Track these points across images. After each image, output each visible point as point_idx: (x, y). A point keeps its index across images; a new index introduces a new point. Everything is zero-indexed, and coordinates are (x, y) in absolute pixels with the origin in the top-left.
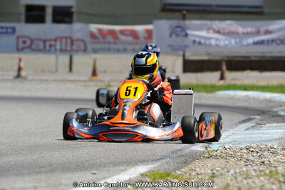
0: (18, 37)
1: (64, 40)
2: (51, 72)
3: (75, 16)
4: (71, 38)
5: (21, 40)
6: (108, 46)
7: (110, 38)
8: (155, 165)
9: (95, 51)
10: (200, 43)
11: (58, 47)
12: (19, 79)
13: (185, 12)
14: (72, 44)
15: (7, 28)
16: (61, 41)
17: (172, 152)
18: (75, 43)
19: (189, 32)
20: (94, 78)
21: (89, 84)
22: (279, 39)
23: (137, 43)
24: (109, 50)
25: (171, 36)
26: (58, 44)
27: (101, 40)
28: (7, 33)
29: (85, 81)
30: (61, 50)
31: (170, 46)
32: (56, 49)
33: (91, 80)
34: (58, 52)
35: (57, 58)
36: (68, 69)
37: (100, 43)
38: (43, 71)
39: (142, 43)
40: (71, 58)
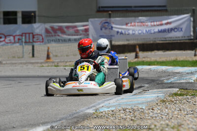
2: (19, 58)
4: (32, 33)
6: (58, 37)
7: (59, 32)
9: (49, 41)
10: (121, 33)
11: (24, 40)
13: (110, 12)
16: (26, 36)
17: (70, 115)
18: (35, 36)
19: (114, 26)
20: (48, 60)
21: (44, 65)
22: (176, 28)
23: (77, 35)
24: (58, 41)
25: (101, 29)
27: (53, 34)
29: (41, 63)
30: (26, 42)
32: (22, 42)
35: (23, 48)
36: (31, 55)
38: (14, 57)
39: (81, 35)
40: (33, 47)
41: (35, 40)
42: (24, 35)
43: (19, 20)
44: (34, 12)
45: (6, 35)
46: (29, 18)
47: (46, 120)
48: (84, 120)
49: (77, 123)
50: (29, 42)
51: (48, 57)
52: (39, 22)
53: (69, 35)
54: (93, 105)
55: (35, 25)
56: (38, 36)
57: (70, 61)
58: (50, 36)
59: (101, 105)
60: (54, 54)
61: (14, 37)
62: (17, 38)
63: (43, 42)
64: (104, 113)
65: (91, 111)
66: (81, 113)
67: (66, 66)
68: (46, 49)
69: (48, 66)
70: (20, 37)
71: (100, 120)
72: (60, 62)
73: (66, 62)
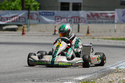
0: (56, 17)
1: (75, 18)
3: (82, 8)
4: (79, 17)
5: (57, 18)
6: (95, 20)
7: (96, 17)
8: (88, 76)
9: (89, 23)
11: (73, 21)
12: (54, 35)
14: (79, 19)
15: (51, 13)
18: (81, 19)
20: (88, 35)
21: (85, 37)
23: (107, 19)
24: (95, 22)
25: (123, 16)
26: (73, 19)
27: (92, 18)
28: (51, 15)
29: (83, 36)
30: (74, 23)
31: (122, 20)
32: (72, 22)
33: (86, 36)
34: (73, 23)
36: (77, 31)
37: (91, 19)
39: (110, 19)
40: (79, 25)
41: (80, 21)
42: (73, 18)
43: (71, 8)
44: (80, 3)
45: (62, 17)
46: (77, 7)
47: (85, 73)
48: (109, 74)
49: (104, 75)
50: (77, 23)
51: (88, 33)
52: (84, 10)
53: (102, 19)
54: (115, 64)
55: (81, 12)
56: (82, 19)
57: (102, 36)
58: (90, 19)
59: (120, 65)
60: (92, 31)
61: (67, 19)
62: (69, 19)
63: (85, 22)
64: (122, 70)
65: (114, 68)
66: (107, 69)
67: (99, 39)
68: (87, 27)
69: (88, 38)
70: (71, 19)
71: (119, 74)
72: (96, 36)
73: (99, 36)
